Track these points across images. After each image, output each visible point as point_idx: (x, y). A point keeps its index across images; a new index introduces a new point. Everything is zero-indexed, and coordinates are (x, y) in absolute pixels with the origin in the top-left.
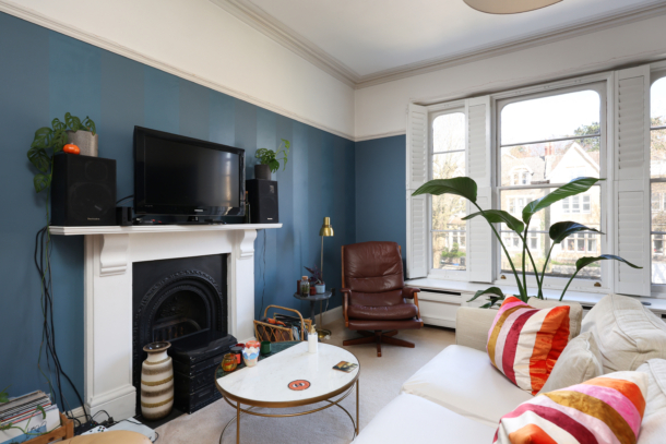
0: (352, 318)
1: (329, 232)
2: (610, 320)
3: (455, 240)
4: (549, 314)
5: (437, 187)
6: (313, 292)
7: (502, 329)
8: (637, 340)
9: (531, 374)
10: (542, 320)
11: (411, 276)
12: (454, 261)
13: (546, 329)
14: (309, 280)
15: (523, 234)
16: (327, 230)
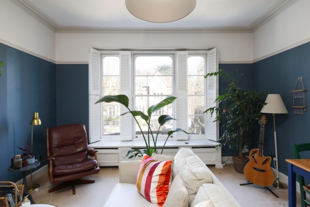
0: (55, 176)
1: (38, 122)
2: (185, 162)
3: (110, 113)
4: (164, 165)
5: (109, 99)
6: (25, 164)
7: (144, 175)
8: (197, 175)
9: (157, 196)
10: (161, 169)
11: (91, 141)
12: (110, 123)
13: (163, 173)
14: (22, 157)
15: (148, 121)
16: (36, 122)
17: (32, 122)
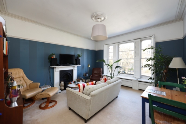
6: (86, 75)
11: (104, 73)
17: (88, 66)
